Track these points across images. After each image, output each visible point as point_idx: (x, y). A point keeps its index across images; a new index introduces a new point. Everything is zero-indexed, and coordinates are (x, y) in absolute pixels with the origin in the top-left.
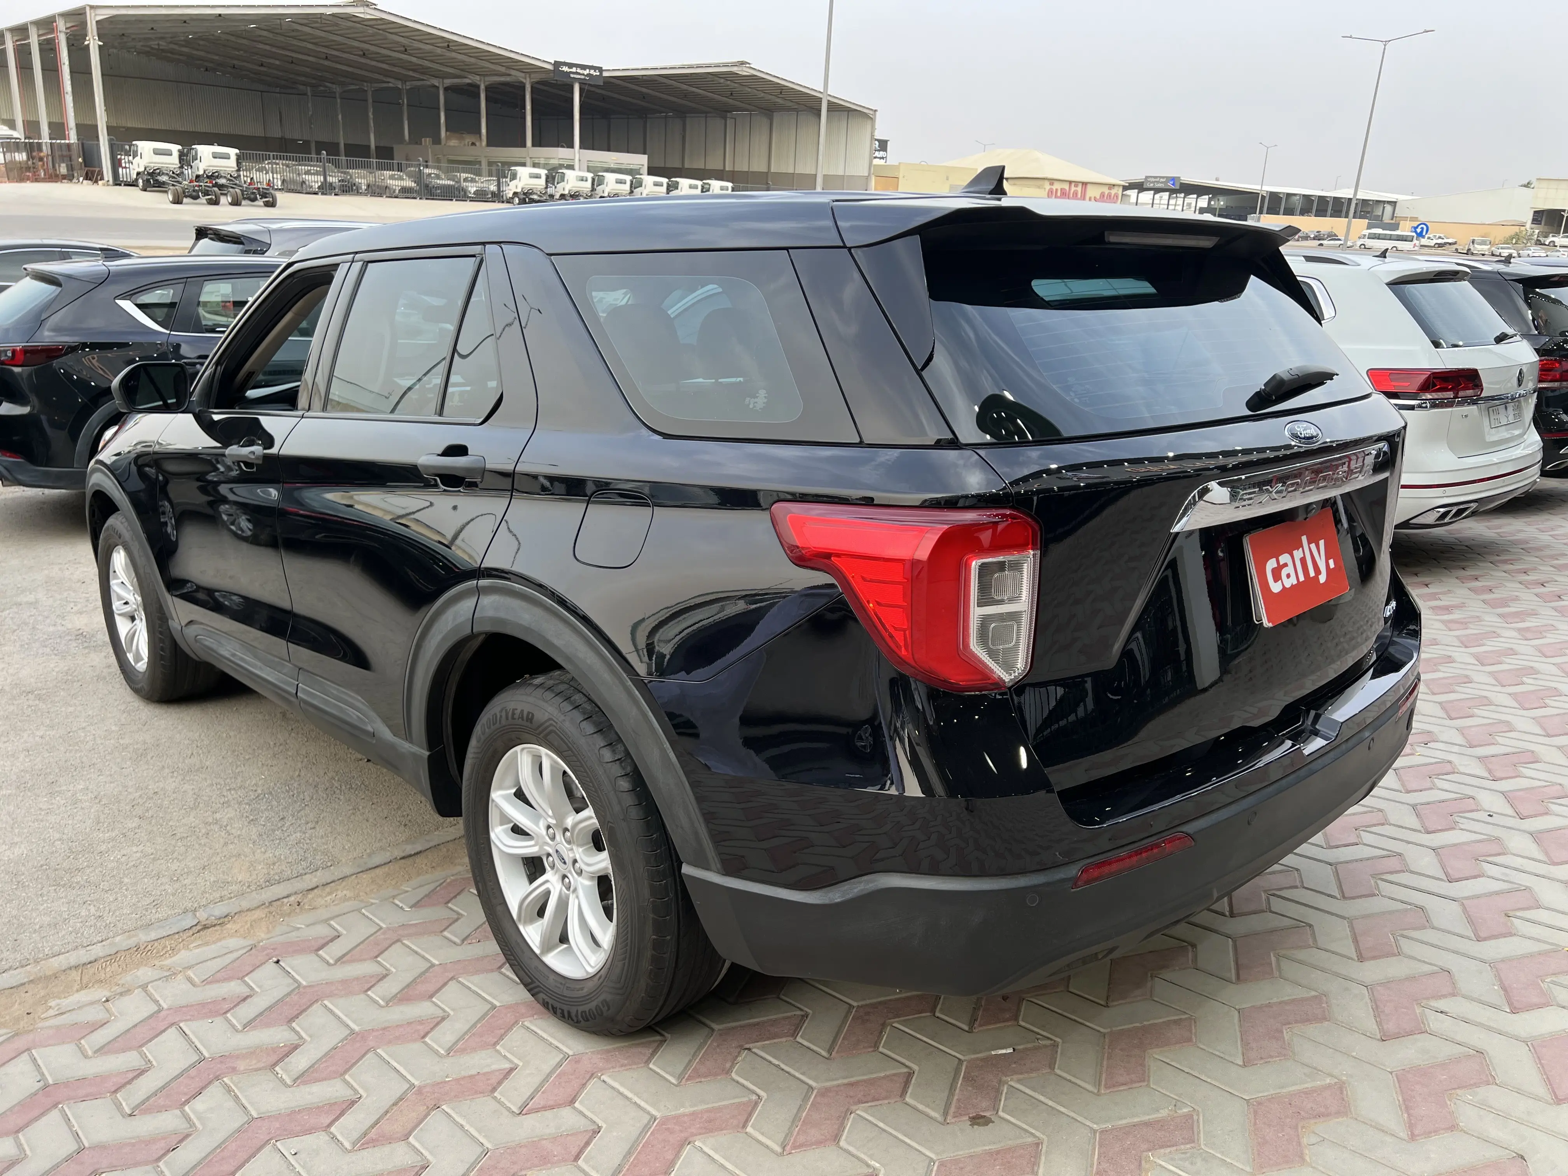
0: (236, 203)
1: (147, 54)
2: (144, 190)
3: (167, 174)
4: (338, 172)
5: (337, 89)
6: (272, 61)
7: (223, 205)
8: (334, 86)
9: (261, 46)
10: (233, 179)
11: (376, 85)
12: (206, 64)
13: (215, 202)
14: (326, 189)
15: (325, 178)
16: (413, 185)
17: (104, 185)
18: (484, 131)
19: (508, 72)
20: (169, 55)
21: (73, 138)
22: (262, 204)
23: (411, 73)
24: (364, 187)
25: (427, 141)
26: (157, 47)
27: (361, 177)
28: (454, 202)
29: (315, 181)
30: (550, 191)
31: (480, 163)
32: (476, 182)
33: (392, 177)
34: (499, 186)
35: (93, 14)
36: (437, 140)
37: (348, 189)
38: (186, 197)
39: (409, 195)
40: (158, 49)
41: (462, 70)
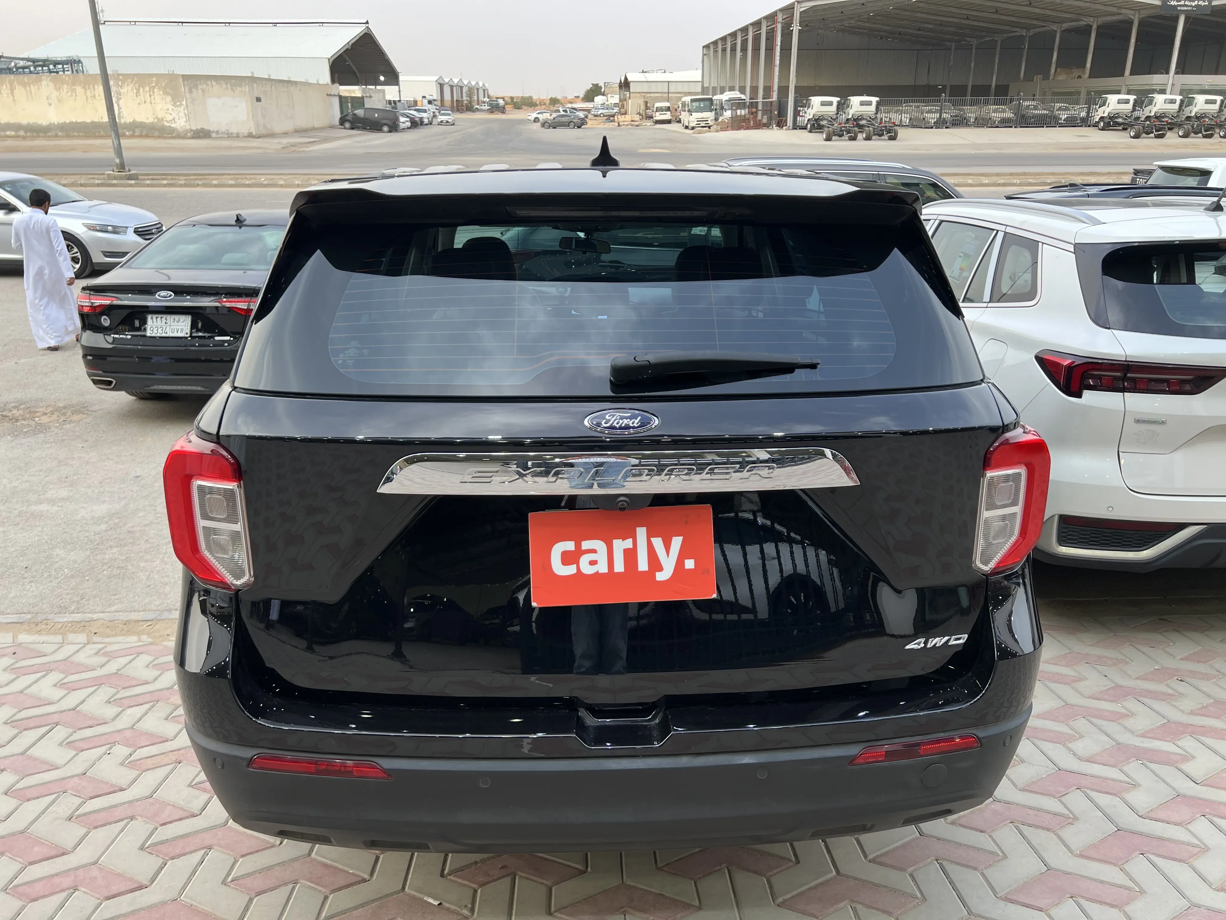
0: (868, 138)
1: (843, 31)
2: (810, 132)
3: (827, 119)
4: (955, 109)
5: (974, 42)
6: (926, 26)
7: (860, 140)
8: (972, 40)
9: (919, 15)
10: (871, 120)
11: (1005, 35)
12: (881, 34)
13: (853, 139)
14: (941, 124)
15: (940, 116)
16: (1012, 115)
17: (786, 129)
18: (1088, 65)
19: (1119, 11)
20: (856, 30)
21: (775, 97)
22: (887, 138)
23: (1034, 22)
24: (972, 120)
25: (1038, 78)
26: (848, 25)
27: (971, 113)
28: (1045, 129)
29: (933, 117)
30: (1136, 114)
31: (1079, 93)
32: (1069, 110)
33: (995, 111)
34: (1088, 113)
35: (799, 7)
36: (1046, 77)
37: (959, 122)
38: (835, 135)
39: (1007, 124)
40: (849, 27)
41: (1078, 14)
